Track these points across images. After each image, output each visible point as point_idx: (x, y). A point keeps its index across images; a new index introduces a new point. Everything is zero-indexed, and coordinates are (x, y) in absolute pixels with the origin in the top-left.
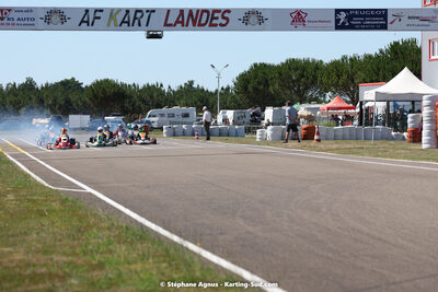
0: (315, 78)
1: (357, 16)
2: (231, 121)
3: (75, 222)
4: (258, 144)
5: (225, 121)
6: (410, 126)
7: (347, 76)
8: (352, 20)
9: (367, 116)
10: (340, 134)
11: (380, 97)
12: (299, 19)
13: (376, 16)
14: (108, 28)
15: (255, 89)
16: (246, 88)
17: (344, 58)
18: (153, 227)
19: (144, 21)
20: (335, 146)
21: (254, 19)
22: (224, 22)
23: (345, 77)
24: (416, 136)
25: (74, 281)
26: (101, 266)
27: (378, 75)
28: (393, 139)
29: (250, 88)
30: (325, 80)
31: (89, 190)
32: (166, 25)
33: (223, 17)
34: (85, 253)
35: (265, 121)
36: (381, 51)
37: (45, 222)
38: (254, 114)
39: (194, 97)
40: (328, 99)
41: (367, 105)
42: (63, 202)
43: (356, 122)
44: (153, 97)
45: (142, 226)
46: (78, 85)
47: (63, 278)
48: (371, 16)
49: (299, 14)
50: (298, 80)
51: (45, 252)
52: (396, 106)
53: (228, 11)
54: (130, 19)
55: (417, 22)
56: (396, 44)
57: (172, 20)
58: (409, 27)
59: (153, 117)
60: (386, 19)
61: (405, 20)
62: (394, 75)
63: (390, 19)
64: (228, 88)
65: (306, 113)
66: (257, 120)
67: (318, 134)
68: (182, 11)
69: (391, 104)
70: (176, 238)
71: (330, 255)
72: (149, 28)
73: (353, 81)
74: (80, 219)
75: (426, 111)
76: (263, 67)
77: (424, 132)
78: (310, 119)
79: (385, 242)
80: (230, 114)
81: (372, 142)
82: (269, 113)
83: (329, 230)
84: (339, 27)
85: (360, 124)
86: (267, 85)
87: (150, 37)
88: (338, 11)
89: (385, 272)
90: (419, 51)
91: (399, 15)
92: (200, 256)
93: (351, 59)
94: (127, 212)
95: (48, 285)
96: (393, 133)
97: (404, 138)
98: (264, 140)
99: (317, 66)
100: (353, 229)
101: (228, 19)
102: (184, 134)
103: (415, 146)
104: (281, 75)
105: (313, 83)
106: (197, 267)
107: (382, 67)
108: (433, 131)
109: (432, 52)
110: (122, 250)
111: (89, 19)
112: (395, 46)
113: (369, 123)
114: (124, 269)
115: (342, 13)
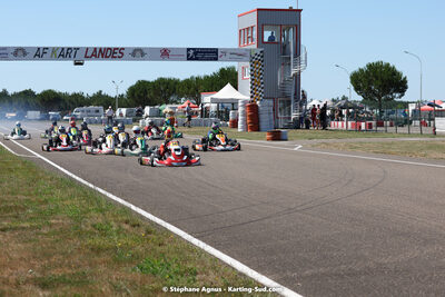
0: (175, 89)
1: (200, 52)
3: (31, 175)
5: (121, 114)
6: (231, 118)
7: (194, 88)
8: (197, 54)
11: (213, 101)
12: (165, 54)
13: (211, 52)
14: (51, 58)
15: (139, 96)
16: (133, 95)
17: (192, 78)
18: (77, 178)
19: (72, 55)
21: (138, 54)
22: (120, 55)
23: (192, 88)
24: (235, 124)
25: (30, 211)
26: (46, 202)
27: (212, 88)
29: (136, 95)
30: (180, 90)
31: (39, 156)
32: (86, 57)
33: (120, 53)
34: (37, 194)
36: (214, 74)
37: (13, 175)
39: (102, 100)
40: (182, 101)
41: (206, 105)
42: (24, 163)
44: (78, 100)
45: (71, 178)
46: (33, 93)
47: (24, 209)
48: (208, 52)
50: (165, 90)
51: (13, 194)
52: (223, 106)
53: (123, 49)
54: (64, 53)
55: (235, 56)
57: (89, 54)
58: (231, 60)
59: (77, 112)
60: (217, 55)
61: (228, 55)
62: (222, 87)
63: (219, 54)
64: (123, 95)
66: (140, 114)
68: (95, 49)
69: (220, 105)
70: (91, 186)
71: (183, 195)
72: (77, 58)
73: (197, 91)
74: (34, 174)
75: (240, 110)
76: (144, 82)
77: (240, 122)
78: (171, 113)
79: (216, 187)
80: (124, 111)
82: (147, 110)
83: (183, 180)
84: (189, 58)
86: (146, 93)
87: (76, 64)
88: (189, 49)
89: (216, 205)
90: (237, 74)
91: (225, 52)
92: (105, 196)
93: (196, 78)
94: (62, 169)
95: (15, 213)
96: (221, 122)
97: (227, 125)
99: (176, 82)
101: (122, 54)
102: (96, 122)
103: (234, 130)
104: (154, 87)
105: (174, 92)
106: (103, 203)
107: (215, 83)
108: (244, 121)
109: (244, 74)
110: (58, 192)
111: (40, 53)
112: (222, 70)
113: (207, 116)
114: (59, 203)
115: (191, 50)
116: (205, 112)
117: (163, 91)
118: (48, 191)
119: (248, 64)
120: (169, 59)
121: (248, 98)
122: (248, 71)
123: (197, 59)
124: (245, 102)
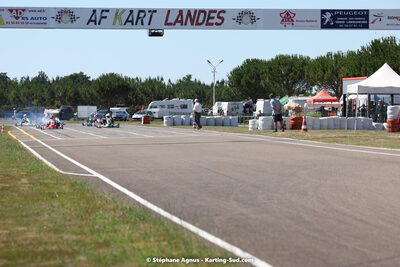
0: (302, 72)
1: (342, 16)
2: (225, 112)
3: (83, 204)
4: (250, 132)
5: (220, 112)
6: (389, 116)
7: (332, 71)
8: (336, 20)
9: (350, 107)
10: (326, 124)
11: (362, 91)
12: (288, 19)
13: (358, 16)
14: (113, 26)
15: (248, 84)
16: (238, 82)
17: (329, 54)
18: (155, 208)
19: (146, 20)
20: (321, 135)
21: (247, 18)
22: (220, 21)
23: (330, 72)
24: (395, 126)
25: (82, 258)
26: (107, 244)
27: (360, 70)
28: (374, 129)
29: (243, 82)
30: (311, 75)
31: (96, 174)
32: (167, 24)
33: (219, 17)
34: (92, 232)
35: (257, 112)
36: (363, 48)
37: (56, 204)
38: (247, 106)
39: (189, 88)
40: (314, 91)
41: (350, 98)
42: (72, 185)
43: (340, 113)
44: (155, 90)
45: (145, 208)
46: (86, 79)
47: (73, 255)
48: (354, 16)
49: (288, 14)
50: (287, 74)
51: (56, 231)
52: (376, 98)
53: (223, 11)
54: (134, 18)
55: (396, 21)
56: (377, 42)
57: (172, 19)
58: (389, 27)
59: (155, 108)
60: (367, 20)
61: (385, 20)
62: (375, 70)
63: (371, 18)
64: (223, 82)
65: (294, 105)
67: (305, 124)
68: (181, 12)
69: (372, 96)
70: (176, 219)
71: (316, 235)
72: (151, 27)
73: (337, 76)
74: (88, 201)
76: (256, 61)
78: (298, 110)
79: (367, 223)
80: (225, 106)
81: (355, 131)
82: (260, 105)
83: (315, 211)
84: (325, 26)
85: (344, 115)
86: (258, 79)
87: (152, 35)
88: (323, 12)
89: (366, 250)
90: (398, 49)
91: (379, 15)
92: (196, 235)
93: (335, 56)
94: (131, 195)
95: (59, 261)
96: (374, 124)
97: (383, 128)
98: (255, 129)
99: (304, 62)
100: (337, 211)
101: (223, 19)
102: (183, 123)
103: (394, 135)
104: (270, 69)
105: (301, 77)
106: (195, 245)
107: (364, 63)
110: (125, 229)
111: (97, 18)
112: (376, 44)
113: (351, 114)
114: (127, 247)
115: (328, 13)
116: (349, 109)
118: (108, 228)
120: (294, 27)
123: (336, 27)
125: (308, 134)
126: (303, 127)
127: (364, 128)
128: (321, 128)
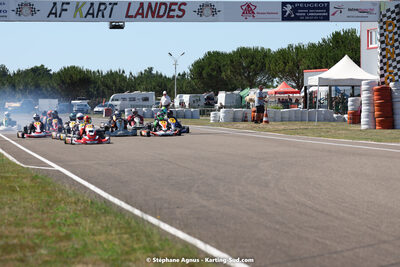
0: (264, 65)
1: (301, 8)
2: (187, 104)
3: (44, 197)
4: (212, 125)
5: (182, 104)
6: (350, 108)
7: (293, 63)
8: (297, 12)
9: (311, 100)
10: (287, 116)
11: (323, 83)
12: (249, 11)
13: (319, 8)
14: (74, 19)
15: (210, 75)
16: (200, 74)
17: (290, 46)
18: (116, 201)
19: (107, 13)
20: (283, 127)
21: (208, 11)
22: (180, 13)
23: (291, 64)
24: (356, 118)
25: (43, 251)
26: (68, 237)
27: (321, 62)
28: (334, 120)
29: (204, 75)
30: (272, 67)
31: (57, 167)
32: (127, 16)
33: (180, 10)
34: (53, 226)
35: (218, 105)
36: (324, 40)
37: (17, 197)
38: (208, 98)
39: (153, 82)
40: (275, 85)
41: (311, 89)
42: (33, 179)
43: (301, 106)
44: (116, 83)
45: (106, 201)
46: (47, 71)
47: (33, 248)
48: (314, 8)
49: (248, 6)
50: (248, 67)
51: (17, 225)
52: (337, 91)
53: (184, 4)
54: (95, 11)
55: (357, 13)
56: (338, 34)
57: (132, 12)
58: (350, 19)
59: (116, 101)
60: (328, 11)
61: (346, 12)
62: (336, 61)
63: (332, 11)
64: (184, 74)
66: (210, 103)
67: (266, 116)
68: (142, 4)
69: (333, 88)
70: (137, 212)
71: (277, 227)
72: (112, 19)
73: (298, 67)
74: (49, 194)
75: (364, 95)
76: (217, 54)
77: (363, 115)
79: (327, 214)
80: (186, 98)
81: (316, 123)
82: (222, 97)
83: (276, 203)
84: (286, 18)
85: (305, 107)
86: (219, 71)
87: (113, 27)
88: (284, 4)
89: (327, 242)
90: (358, 40)
92: (158, 228)
93: (296, 48)
94: (92, 187)
95: (20, 254)
96: (335, 115)
97: (344, 120)
98: (217, 122)
99: (265, 54)
100: (298, 203)
101: (183, 11)
103: (354, 127)
104: (232, 61)
105: (262, 70)
106: (156, 238)
107: (324, 55)
108: (371, 113)
109: (370, 41)
110: (87, 222)
111: (57, 11)
112: (336, 36)
113: (313, 106)
114: (89, 240)
115: (288, 5)
116: (310, 101)
117: (246, 67)
118: (70, 221)
119: (376, 25)
120: (254, 19)
121: (376, 78)
122: (376, 36)
123: (297, 19)
124: (371, 83)
125: (269, 126)
126: (264, 119)
127: (325, 120)
128: (282, 120)
